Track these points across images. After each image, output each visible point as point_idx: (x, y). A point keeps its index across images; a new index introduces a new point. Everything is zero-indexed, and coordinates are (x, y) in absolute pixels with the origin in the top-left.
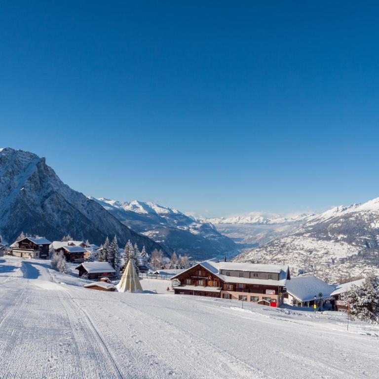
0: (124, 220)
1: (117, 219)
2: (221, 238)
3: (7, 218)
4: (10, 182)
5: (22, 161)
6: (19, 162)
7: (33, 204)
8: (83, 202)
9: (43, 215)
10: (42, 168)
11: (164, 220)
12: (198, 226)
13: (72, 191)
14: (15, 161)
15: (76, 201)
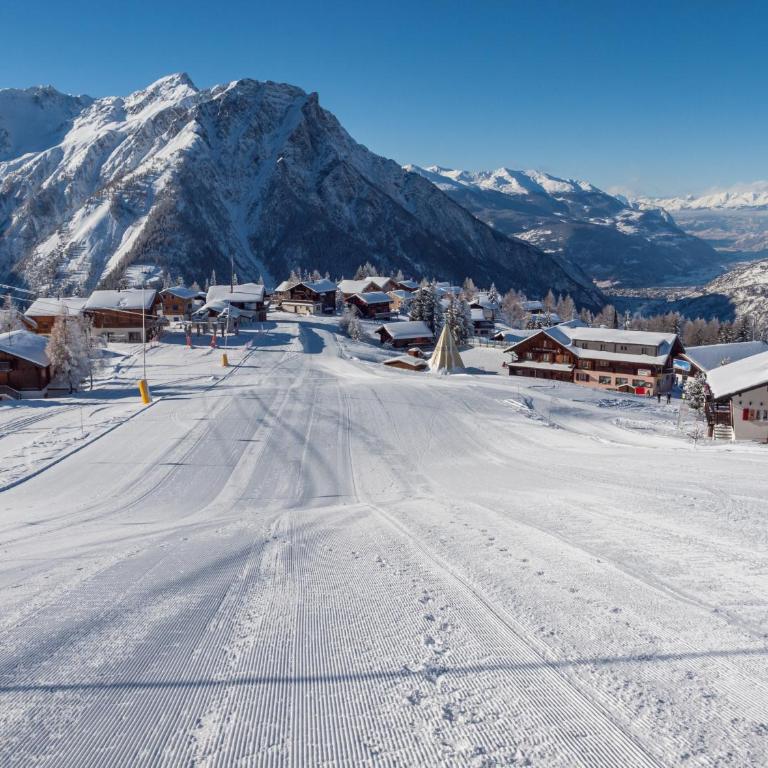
0: (479, 210)
1: (464, 209)
2: (684, 240)
3: (257, 217)
4: (257, 147)
5: (275, 103)
6: (269, 106)
7: (302, 189)
8: (396, 178)
9: (322, 208)
10: (314, 115)
11: (562, 207)
12: (636, 216)
13: (375, 158)
14: (262, 105)
15: (384, 178)
